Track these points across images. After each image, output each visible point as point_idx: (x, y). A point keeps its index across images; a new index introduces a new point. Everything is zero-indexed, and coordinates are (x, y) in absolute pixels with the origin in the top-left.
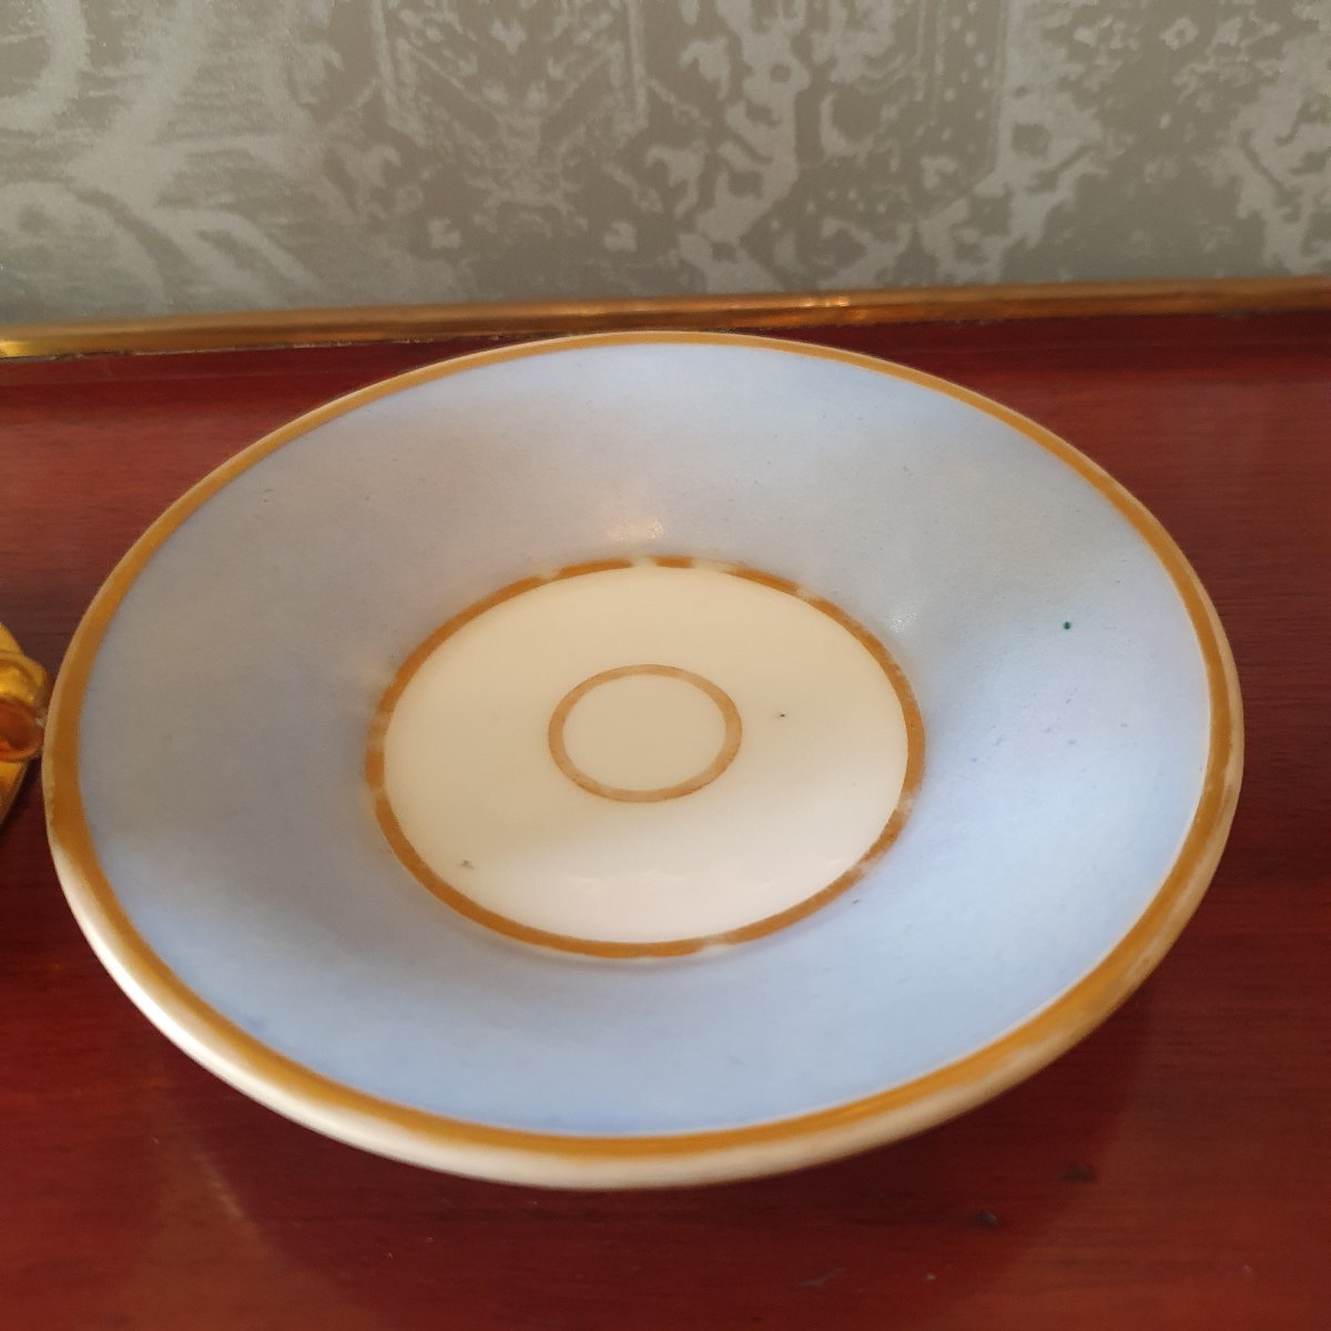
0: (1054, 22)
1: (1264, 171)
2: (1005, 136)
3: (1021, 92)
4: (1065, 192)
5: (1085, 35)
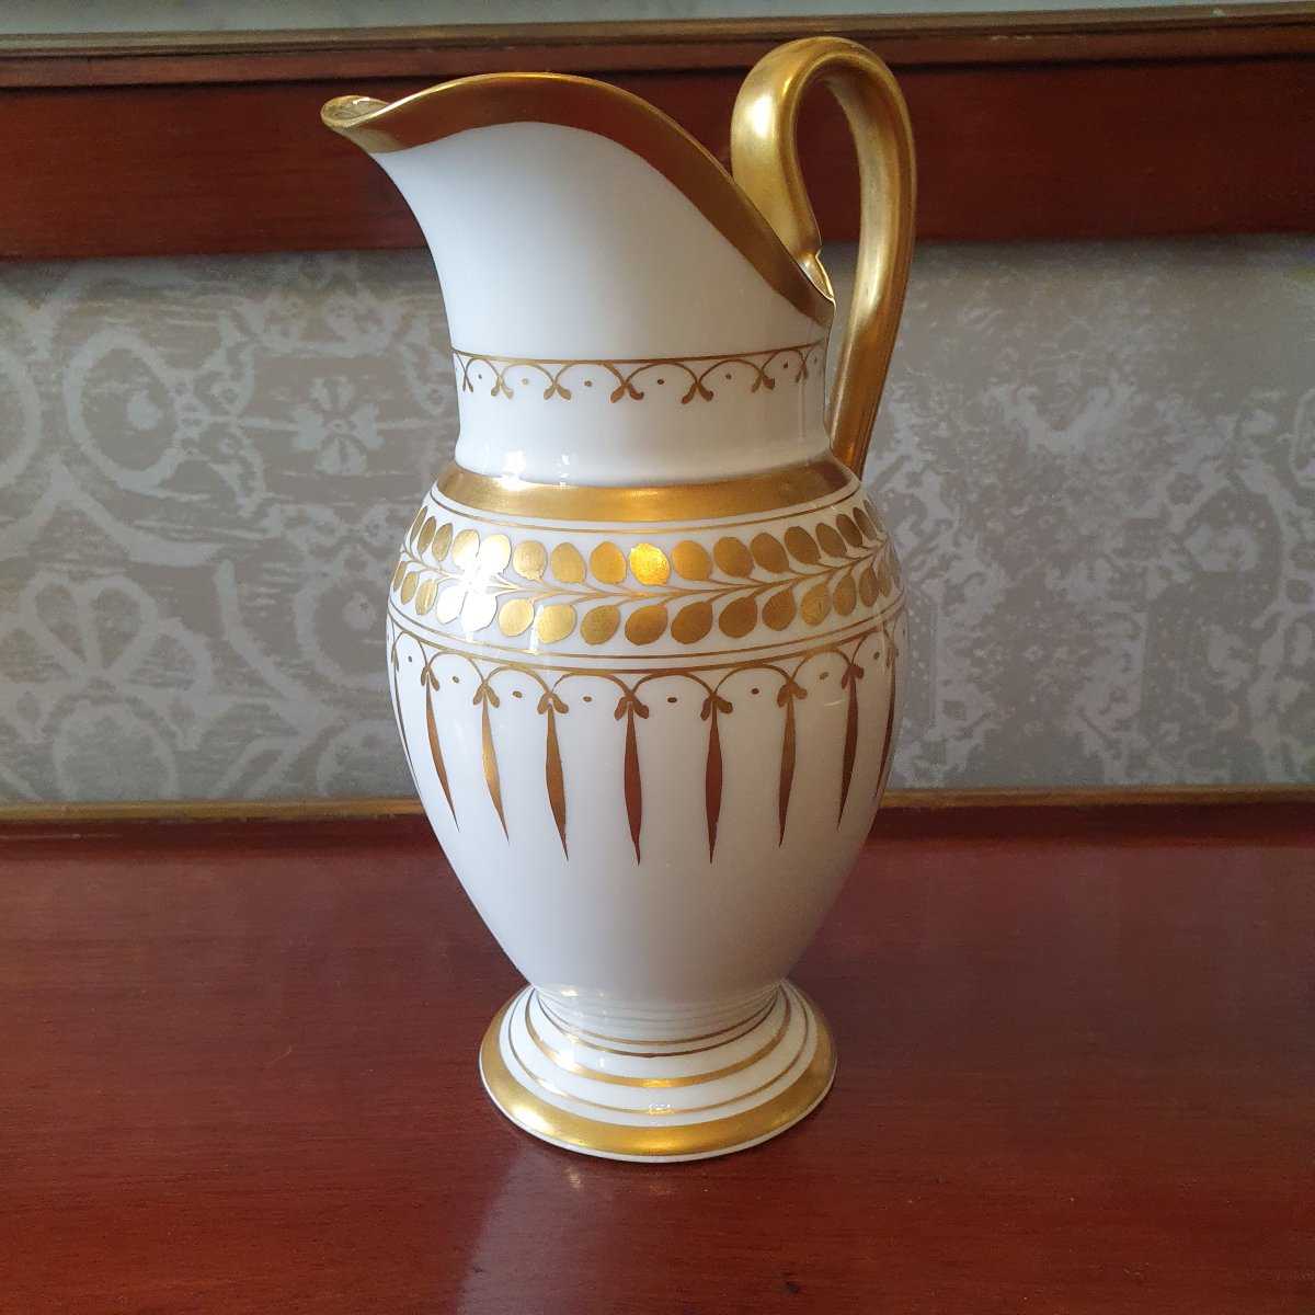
0: (963, 645)
1: (1094, 728)
3: (946, 683)
4: (978, 739)
5: (979, 653)
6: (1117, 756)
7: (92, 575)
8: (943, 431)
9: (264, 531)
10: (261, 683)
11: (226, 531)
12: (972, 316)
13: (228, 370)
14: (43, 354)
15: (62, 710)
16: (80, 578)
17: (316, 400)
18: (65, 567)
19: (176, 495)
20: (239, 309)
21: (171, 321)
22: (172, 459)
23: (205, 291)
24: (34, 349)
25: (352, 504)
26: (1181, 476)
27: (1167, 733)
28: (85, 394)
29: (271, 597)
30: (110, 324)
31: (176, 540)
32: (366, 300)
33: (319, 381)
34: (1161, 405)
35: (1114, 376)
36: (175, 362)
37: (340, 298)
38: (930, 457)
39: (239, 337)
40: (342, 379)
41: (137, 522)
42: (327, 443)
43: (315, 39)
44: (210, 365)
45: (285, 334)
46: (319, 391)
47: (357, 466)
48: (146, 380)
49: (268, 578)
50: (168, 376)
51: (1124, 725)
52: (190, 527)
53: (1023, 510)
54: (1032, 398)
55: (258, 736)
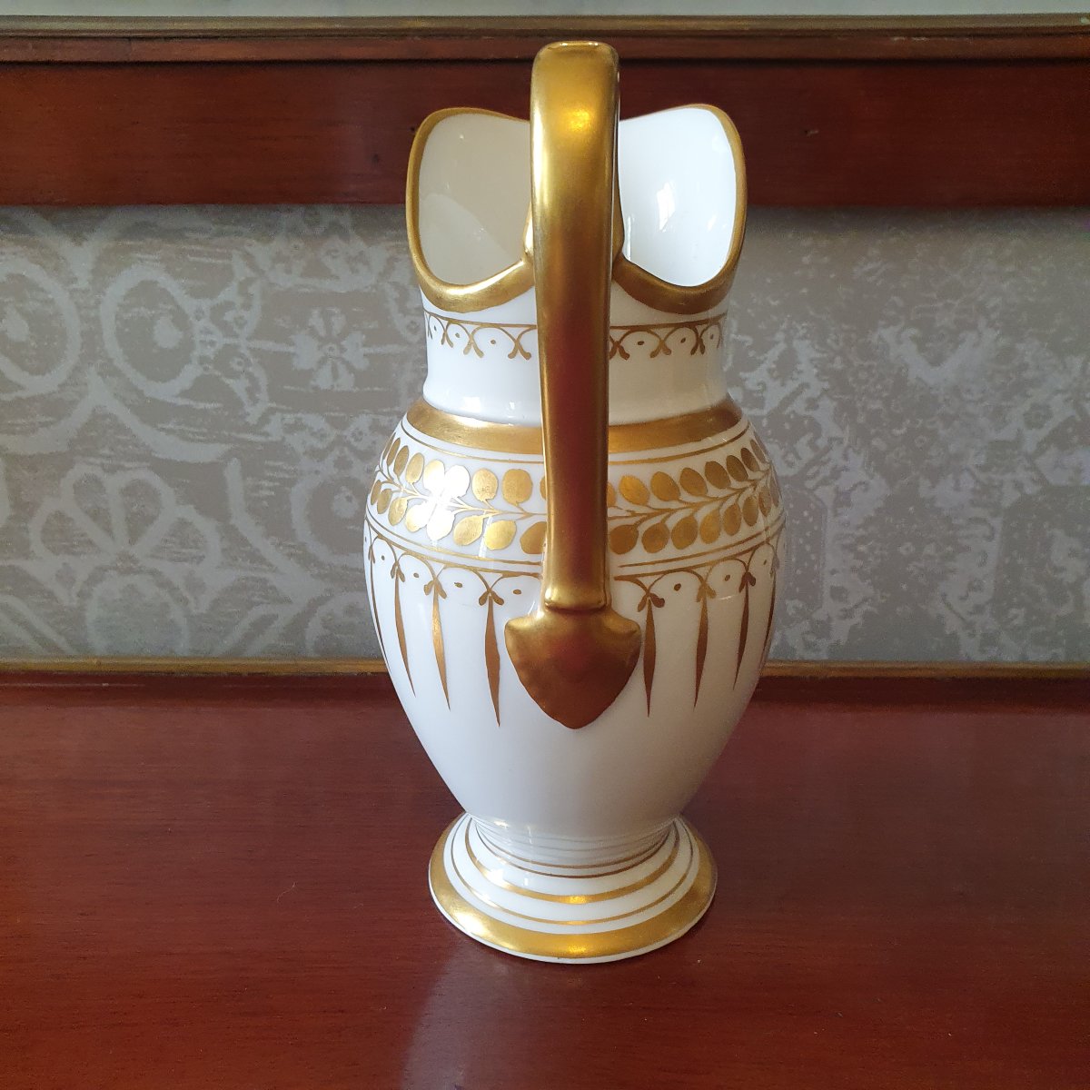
0: (848, 542)
1: (954, 612)
2: (826, 592)
3: (833, 572)
4: (857, 619)
5: (862, 548)
6: (972, 635)
7: (121, 468)
8: (838, 364)
9: (266, 434)
10: (262, 560)
11: (234, 434)
12: (866, 268)
13: (239, 301)
14: (83, 284)
15: (94, 579)
16: (112, 470)
17: (312, 328)
18: (98, 461)
19: (192, 403)
20: (249, 249)
21: (192, 259)
22: (190, 373)
23: (220, 234)
24: (76, 279)
25: (342, 415)
26: (1034, 406)
27: (1016, 617)
28: (118, 317)
29: (270, 489)
30: (141, 260)
31: (192, 441)
32: (358, 245)
33: (316, 312)
34: (1020, 347)
35: (982, 323)
36: (194, 293)
37: (336, 242)
38: (826, 385)
39: (249, 272)
40: (336, 310)
41: (160, 426)
42: (322, 362)
43: (321, 26)
44: (223, 296)
45: (288, 271)
46: (316, 320)
47: (346, 382)
48: (170, 307)
49: (269, 474)
50: (188, 304)
51: (978, 609)
52: (205, 430)
53: (903, 431)
54: (914, 339)
55: (259, 604)
